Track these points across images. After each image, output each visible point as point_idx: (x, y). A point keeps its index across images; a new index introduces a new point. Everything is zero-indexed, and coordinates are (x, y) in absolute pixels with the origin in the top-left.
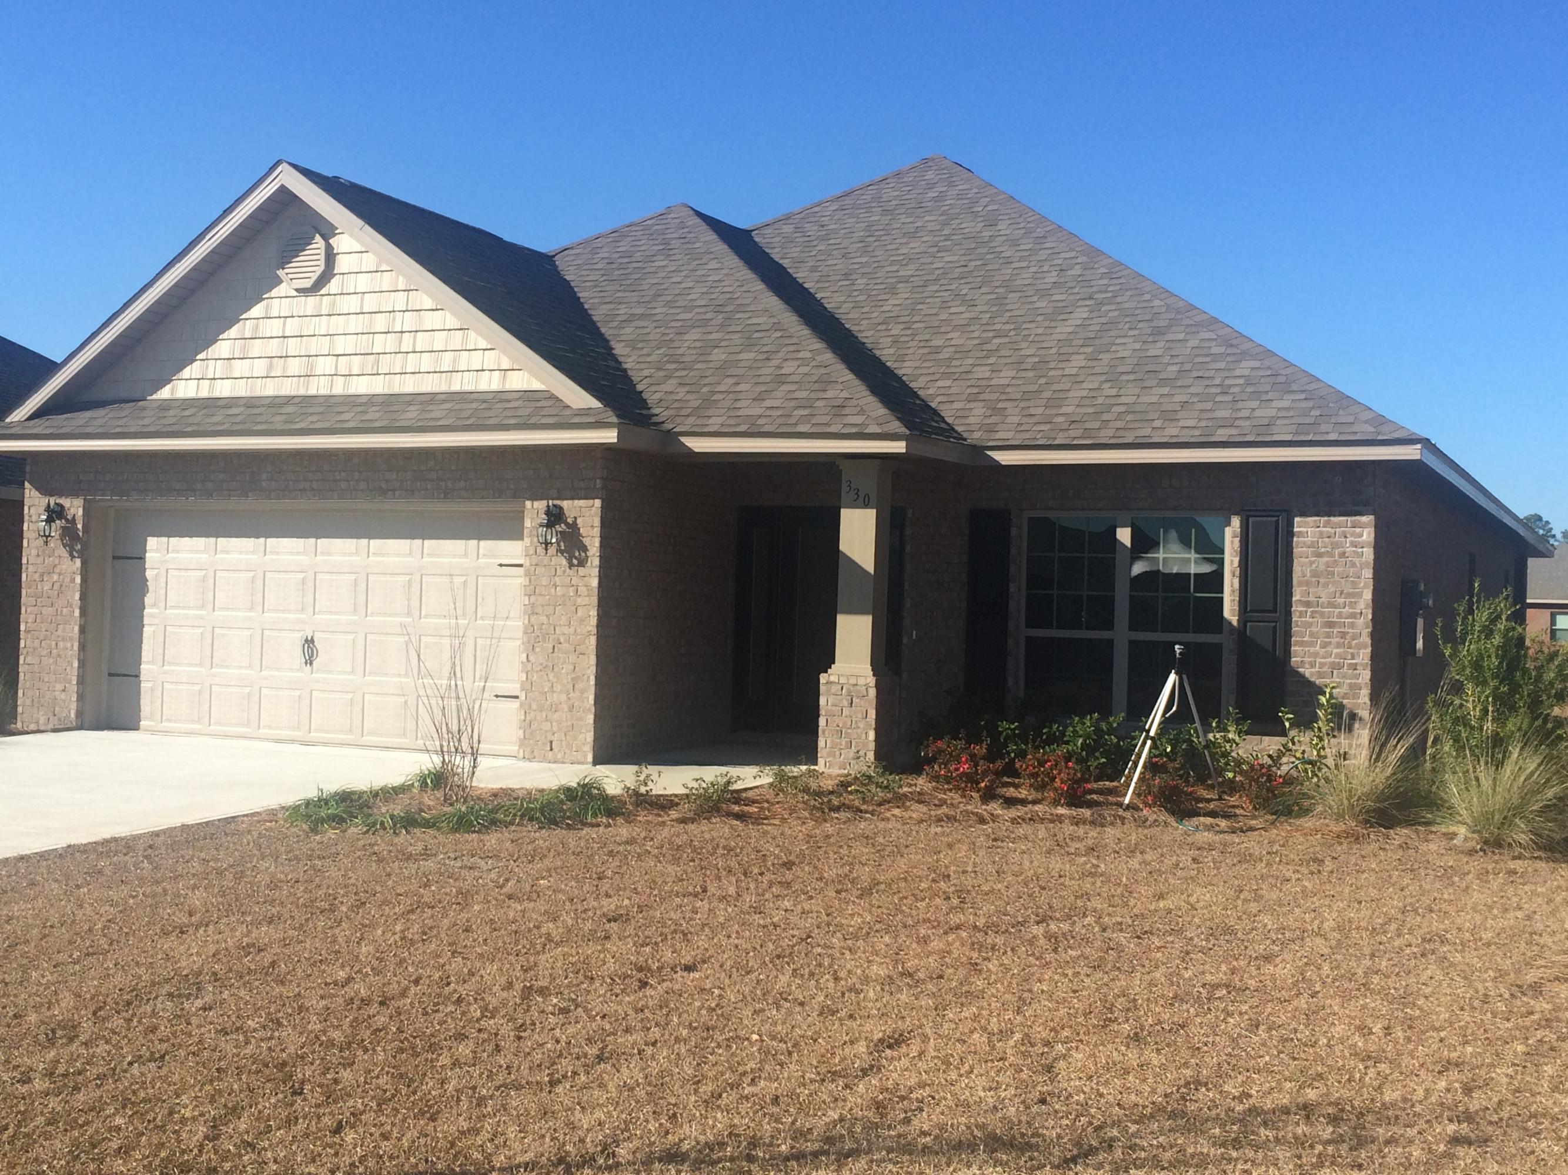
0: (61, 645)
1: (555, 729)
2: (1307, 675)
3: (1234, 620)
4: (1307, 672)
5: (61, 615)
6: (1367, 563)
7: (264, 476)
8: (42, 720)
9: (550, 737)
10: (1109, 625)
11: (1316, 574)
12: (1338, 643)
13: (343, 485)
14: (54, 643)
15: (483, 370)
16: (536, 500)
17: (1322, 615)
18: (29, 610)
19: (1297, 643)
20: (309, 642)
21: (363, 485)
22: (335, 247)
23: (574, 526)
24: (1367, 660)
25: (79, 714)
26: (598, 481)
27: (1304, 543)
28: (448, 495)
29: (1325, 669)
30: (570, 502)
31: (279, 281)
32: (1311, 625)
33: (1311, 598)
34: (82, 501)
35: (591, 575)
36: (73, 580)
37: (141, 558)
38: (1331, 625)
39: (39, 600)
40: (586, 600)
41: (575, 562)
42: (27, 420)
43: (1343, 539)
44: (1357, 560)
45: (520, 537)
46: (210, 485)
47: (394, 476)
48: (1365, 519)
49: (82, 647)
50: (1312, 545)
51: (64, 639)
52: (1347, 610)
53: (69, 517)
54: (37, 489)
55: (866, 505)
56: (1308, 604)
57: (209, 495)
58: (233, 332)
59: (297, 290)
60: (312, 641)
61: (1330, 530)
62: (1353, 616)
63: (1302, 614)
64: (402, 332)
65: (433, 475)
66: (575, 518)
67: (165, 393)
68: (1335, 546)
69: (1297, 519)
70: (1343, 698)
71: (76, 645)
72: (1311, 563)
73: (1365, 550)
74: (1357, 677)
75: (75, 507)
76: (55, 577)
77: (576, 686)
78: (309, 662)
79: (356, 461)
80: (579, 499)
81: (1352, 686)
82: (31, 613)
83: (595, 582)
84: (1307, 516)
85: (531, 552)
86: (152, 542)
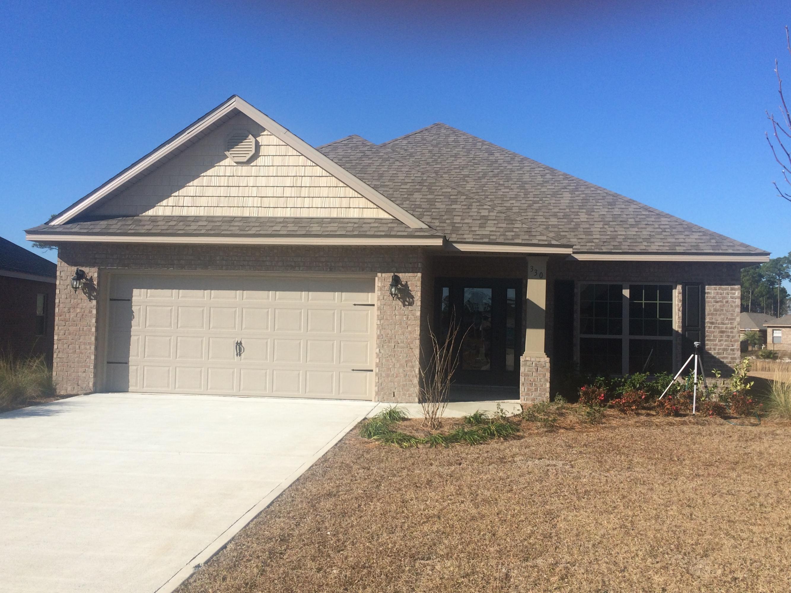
0: (83, 347)
1: (396, 386)
2: (713, 354)
3: (680, 330)
4: (712, 352)
5: (83, 330)
6: (738, 306)
7: (218, 258)
8: (69, 389)
9: (393, 390)
10: (620, 332)
11: (716, 310)
12: (726, 340)
13: (268, 263)
14: (77, 346)
15: (350, 208)
16: (384, 273)
17: (719, 328)
18: (60, 328)
19: (708, 340)
20: (239, 344)
21: (280, 264)
22: (260, 142)
23: (406, 286)
24: (739, 347)
25: (95, 384)
26: (419, 264)
27: (710, 297)
28: (332, 269)
29: (720, 351)
30: (403, 274)
31: (226, 157)
32: (714, 332)
33: (713, 321)
34: (97, 269)
35: (416, 310)
36: (90, 312)
37: (129, 300)
38: (722, 332)
39: (67, 323)
40: (414, 322)
41: (407, 303)
42: (64, 224)
43: (727, 295)
44: (733, 305)
45: (373, 291)
46: (182, 262)
47: (299, 260)
48: (736, 287)
49: (96, 348)
50: (714, 298)
51: (85, 344)
52: (729, 326)
53: (88, 278)
54: (66, 262)
55: (541, 278)
56: (712, 323)
57: (182, 267)
58: (196, 182)
59: (236, 163)
60: (241, 343)
61: (721, 291)
62: (732, 328)
63: (709, 327)
64: (301, 187)
65: (323, 259)
66: (407, 282)
67: (150, 212)
68: (724, 298)
69: (706, 287)
70: (729, 363)
71: (93, 347)
72: (713, 306)
73: (736, 300)
74: (734, 354)
75: (92, 273)
76: (78, 310)
77: (408, 365)
78: (239, 354)
79: (275, 251)
80: (408, 273)
81: (732, 358)
82: (61, 330)
83: (418, 313)
84: (711, 285)
85: (381, 298)
86: (136, 292)
